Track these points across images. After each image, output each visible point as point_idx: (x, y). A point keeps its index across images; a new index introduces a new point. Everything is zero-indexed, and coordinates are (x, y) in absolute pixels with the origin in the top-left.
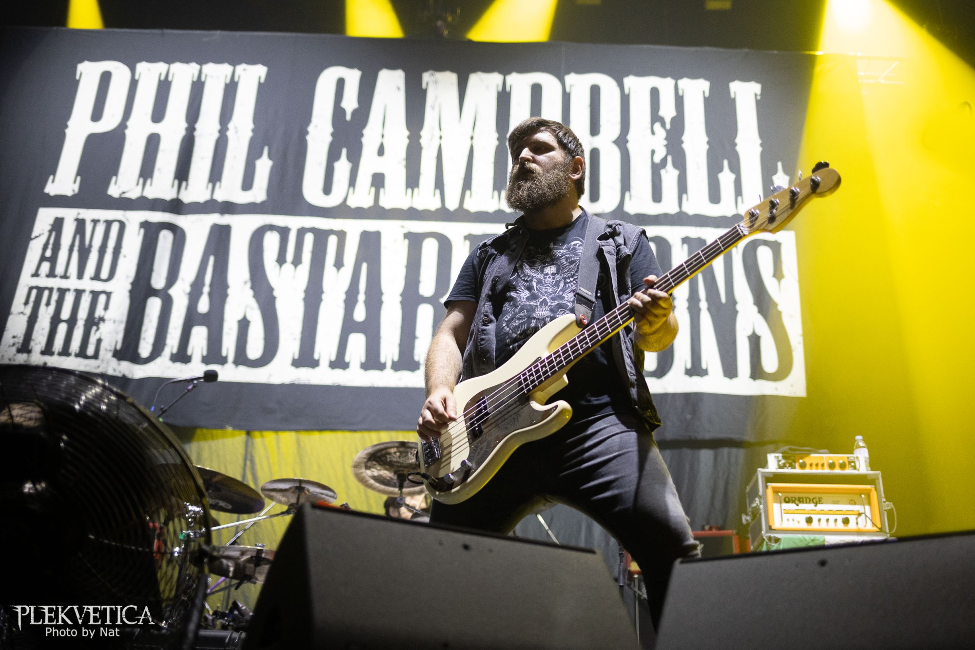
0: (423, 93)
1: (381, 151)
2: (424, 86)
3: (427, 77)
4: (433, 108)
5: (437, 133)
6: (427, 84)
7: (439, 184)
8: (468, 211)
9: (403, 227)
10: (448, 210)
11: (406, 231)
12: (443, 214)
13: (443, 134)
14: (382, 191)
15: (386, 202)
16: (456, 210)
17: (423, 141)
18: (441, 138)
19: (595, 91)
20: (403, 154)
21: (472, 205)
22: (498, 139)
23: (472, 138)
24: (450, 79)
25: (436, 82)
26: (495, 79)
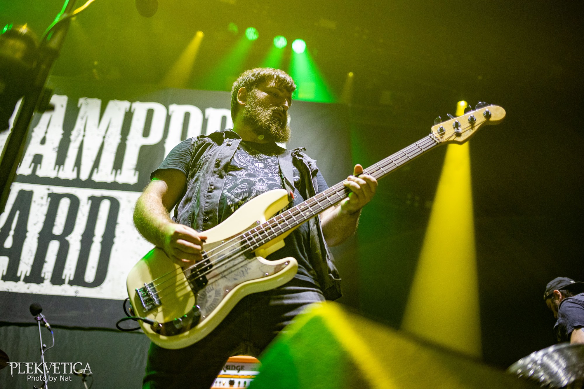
0: (78, 110)
1: (43, 141)
2: (79, 105)
3: (81, 101)
4: (82, 118)
5: (82, 133)
6: (81, 105)
7: (78, 164)
8: (94, 181)
9: (49, 189)
10: (81, 180)
11: (50, 192)
12: (77, 183)
13: (87, 133)
14: (39, 166)
15: (41, 173)
16: (86, 180)
17: (72, 137)
18: (84, 136)
19: (187, 116)
20: (57, 144)
21: (97, 178)
22: (121, 139)
23: (104, 137)
24: (97, 103)
25: (87, 104)
26: (125, 105)
